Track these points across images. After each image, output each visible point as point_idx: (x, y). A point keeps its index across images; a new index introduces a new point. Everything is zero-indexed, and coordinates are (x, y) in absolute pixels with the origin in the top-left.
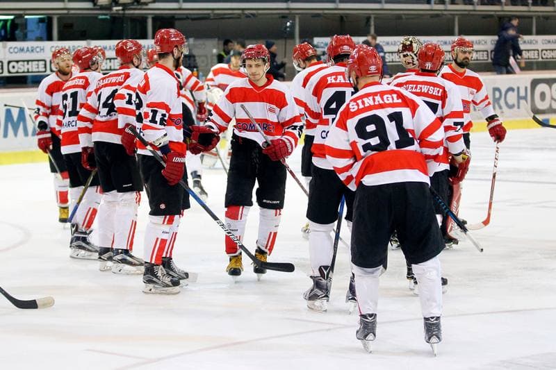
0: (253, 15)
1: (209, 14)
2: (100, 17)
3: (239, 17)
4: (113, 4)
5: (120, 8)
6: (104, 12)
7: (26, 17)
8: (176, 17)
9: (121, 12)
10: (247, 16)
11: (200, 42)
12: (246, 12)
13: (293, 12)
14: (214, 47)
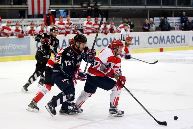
0: (134, 10)
1: (119, 10)
2: (84, 10)
3: (129, 10)
4: (88, 6)
5: (90, 7)
6: (85, 9)
7: (60, 10)
8: (109, 10)
9: (91, 9)
10: (132, 10)
11: (116, 19)
12: (132, 9)
13: (147, 9)
14: (121, 20)
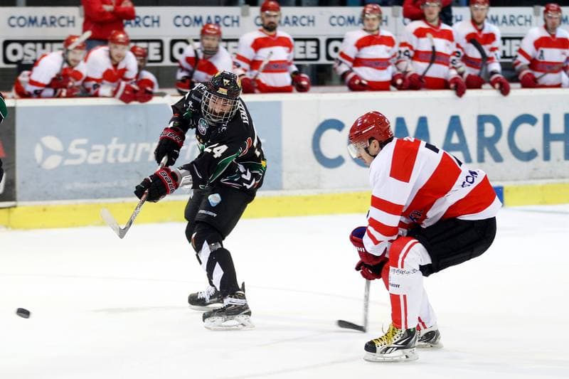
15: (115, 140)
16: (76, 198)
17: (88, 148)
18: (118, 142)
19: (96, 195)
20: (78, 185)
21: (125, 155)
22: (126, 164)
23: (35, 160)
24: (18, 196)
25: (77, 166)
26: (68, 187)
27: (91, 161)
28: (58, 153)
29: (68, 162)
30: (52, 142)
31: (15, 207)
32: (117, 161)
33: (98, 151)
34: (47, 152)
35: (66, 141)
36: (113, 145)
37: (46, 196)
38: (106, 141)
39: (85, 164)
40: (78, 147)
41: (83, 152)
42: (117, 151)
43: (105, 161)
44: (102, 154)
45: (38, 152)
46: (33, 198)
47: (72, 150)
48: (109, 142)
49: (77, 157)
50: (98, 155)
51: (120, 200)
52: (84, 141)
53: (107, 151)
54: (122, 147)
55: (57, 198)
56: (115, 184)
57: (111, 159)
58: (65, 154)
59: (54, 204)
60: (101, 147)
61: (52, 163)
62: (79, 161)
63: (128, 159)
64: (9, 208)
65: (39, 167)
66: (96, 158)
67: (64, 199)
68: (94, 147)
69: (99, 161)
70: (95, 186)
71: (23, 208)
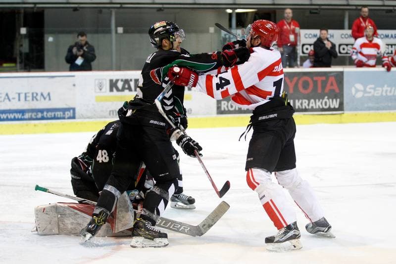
15: (386, 86)
16: (369, 110)
17: (374, 89)
18: (387, 87)
19: (378, 109)
20: (370, 105)
21: (390, 92)
22: (391, 96)
23: (352, 94)
24: (345, 109)
25: (370, 97)
26: (366, 105)
27: (376, 95)
28: (362, 91)
29: (366, 95)
30: (359, 86)
31: (343, 113)
32: (387, 95)
33: (378, 90)
34: (357, 91)
35: (365, 86)
36: (385, 88)
37: (356, 109)
38: (382, 86)
39: (373, 96)
40: (370, 88)
41: (372, 91)
42: (386, 91)
43: (382, 95)
44: (380, 92)
45: (353, 90)
46: (351, 110)
47: (368, 90)
48: (384, 86)
49: (370, 93)
50: (378, 92)
51: (388, 111)
52: (373, 86)
53: (382, 91)
54: (389, 89)
55: (361, 110)
56: (386, 104)
57: (384, 94)
58: (365, 91)
59: (359, 112)
60: (380, 89)
61: (359, 95)
62: (370, 95)
63: (392, 94)
64: (341, 114)
65: (354, 96)
66: (378, 93)
67: (364, 110)
68: (377, 89)
69: (379, 95)
70: (377, 105)
71: (347, 113)
